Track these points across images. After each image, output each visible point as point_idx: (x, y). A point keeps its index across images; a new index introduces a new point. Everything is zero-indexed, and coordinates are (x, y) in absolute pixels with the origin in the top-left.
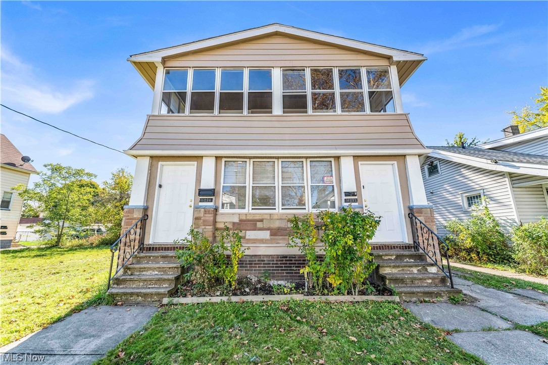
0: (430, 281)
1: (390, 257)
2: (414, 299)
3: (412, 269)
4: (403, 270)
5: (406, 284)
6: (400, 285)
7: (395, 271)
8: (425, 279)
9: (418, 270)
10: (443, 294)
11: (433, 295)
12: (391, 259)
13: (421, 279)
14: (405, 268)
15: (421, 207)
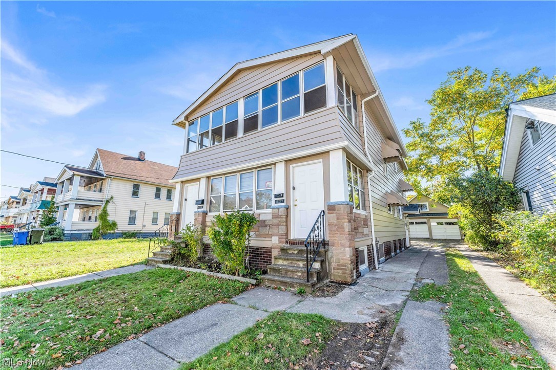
0: (300, 274)
1: (293, 252)
2: (273, 286)
3: (299, 263)
4: (291, 263)
5: (281, 274)
6: (277, 274)
7: (286, 263)
8: (296, 272)
9: (304, 265)
10: (295, 285)
11: (288, 285)
12: (294, 253)
13: (293, 271)
14: (294, 262)
15: (334, 204)
